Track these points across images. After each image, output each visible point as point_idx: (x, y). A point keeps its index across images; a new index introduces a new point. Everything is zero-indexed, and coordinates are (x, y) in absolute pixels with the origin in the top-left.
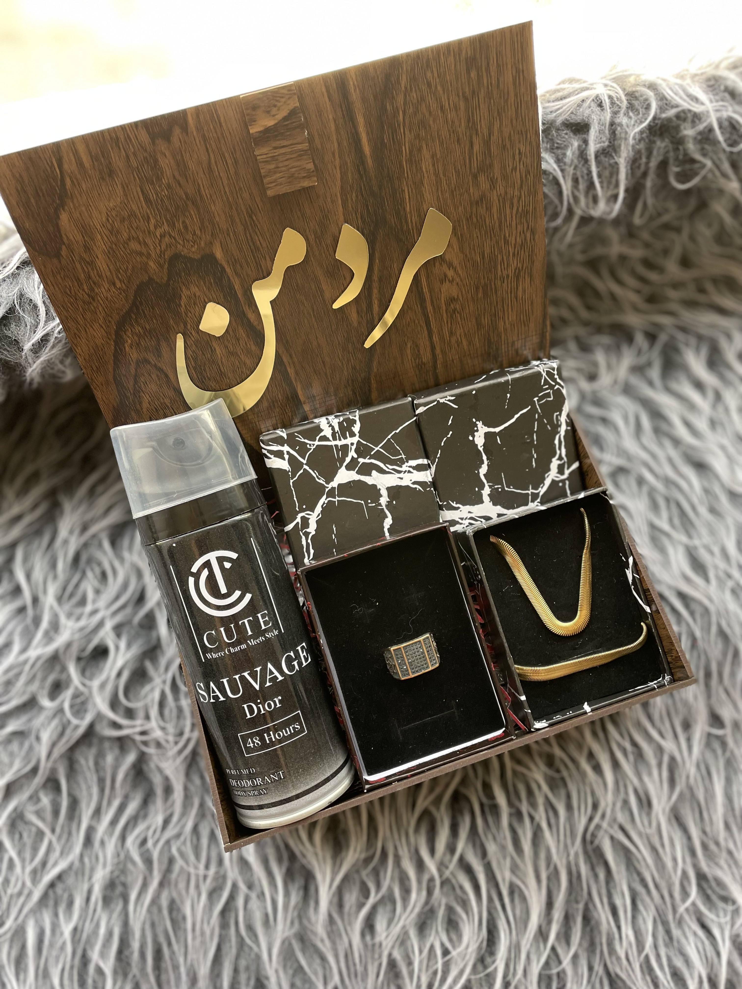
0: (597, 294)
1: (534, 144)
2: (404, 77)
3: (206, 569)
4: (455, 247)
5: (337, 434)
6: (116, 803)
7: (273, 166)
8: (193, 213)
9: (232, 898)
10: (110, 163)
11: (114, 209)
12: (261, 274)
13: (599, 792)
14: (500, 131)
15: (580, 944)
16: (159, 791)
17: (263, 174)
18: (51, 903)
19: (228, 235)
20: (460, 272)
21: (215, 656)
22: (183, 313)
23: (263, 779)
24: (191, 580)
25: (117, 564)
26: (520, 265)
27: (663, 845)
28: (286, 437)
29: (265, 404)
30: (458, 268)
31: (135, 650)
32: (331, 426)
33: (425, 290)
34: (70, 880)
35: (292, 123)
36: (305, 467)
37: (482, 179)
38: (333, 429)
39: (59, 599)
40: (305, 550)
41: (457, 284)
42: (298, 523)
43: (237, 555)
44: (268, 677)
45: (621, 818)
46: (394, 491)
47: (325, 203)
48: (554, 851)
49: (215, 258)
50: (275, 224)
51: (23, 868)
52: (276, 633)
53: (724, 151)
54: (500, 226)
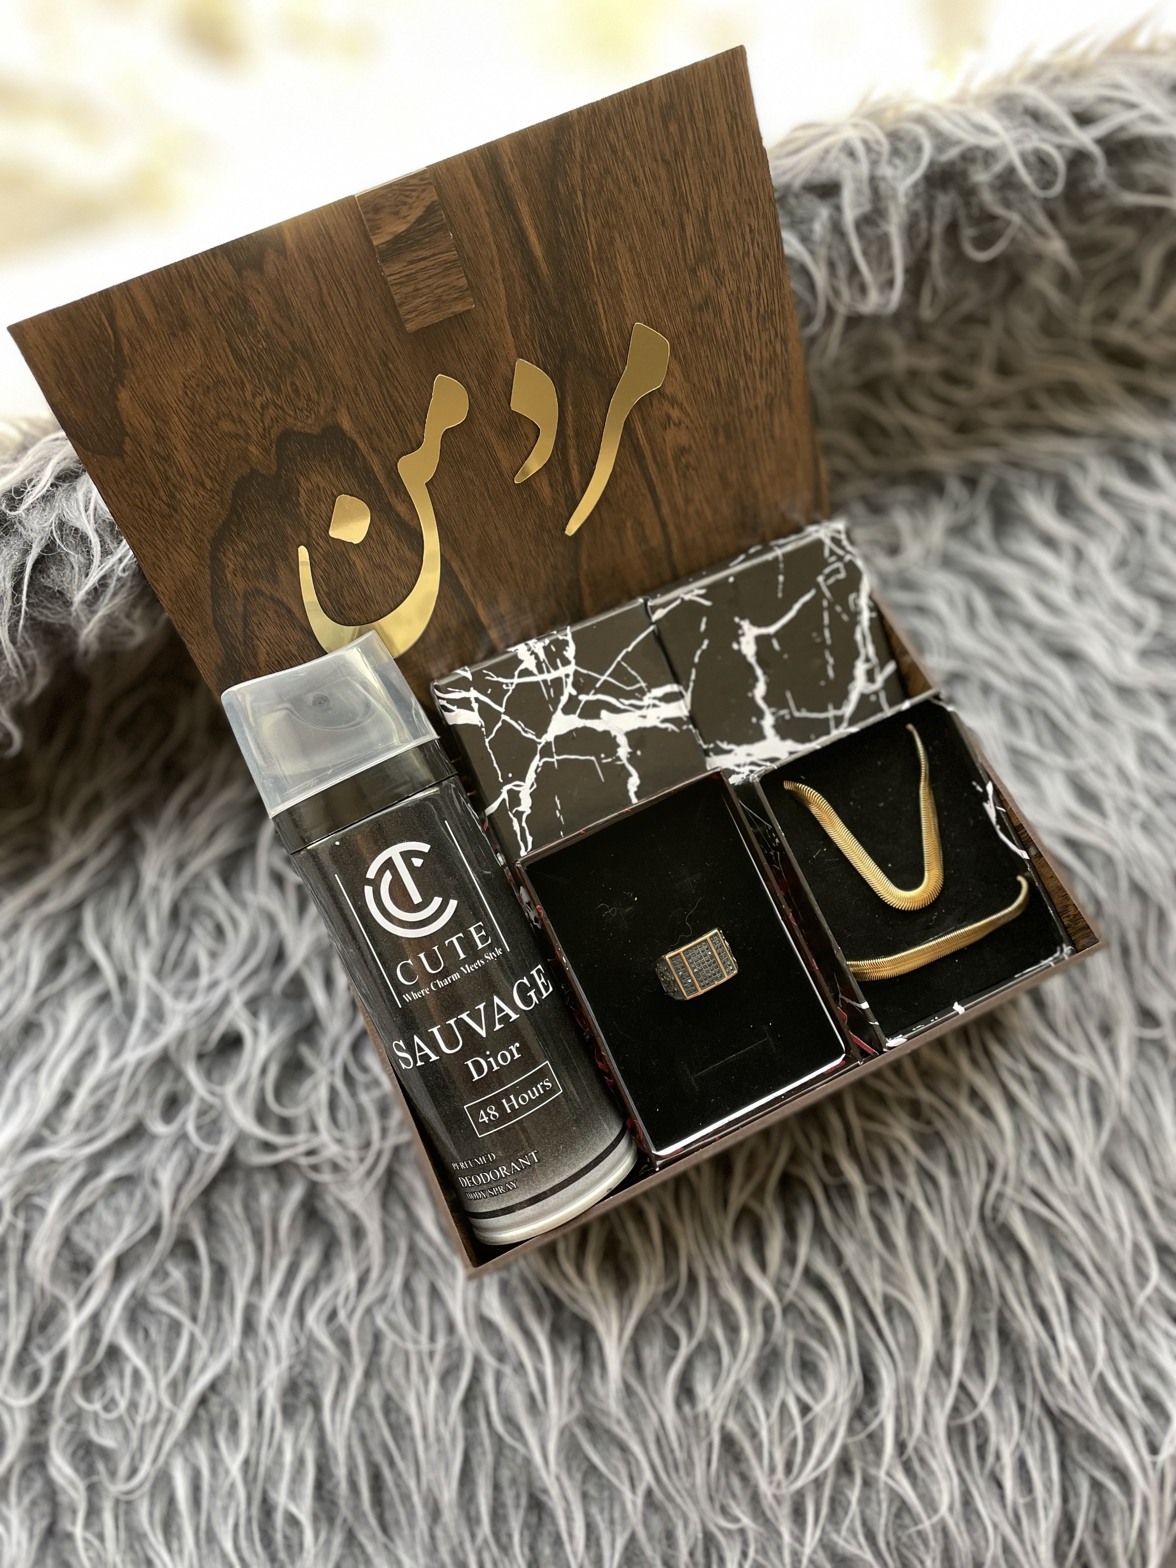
0: (883, 431)
1: (769, 215)
2: (578, 143)
3: (388, 872)
4: (677, 375)
5: (544, 665)
6: (283, 1264)
7: (411, 289)
8: (304, 369)
9: (476, 1379)
10: (182, 311)
11: (193, 377)
12: (409, 446)
13: (993, 1143)
14: (720, 203)
15: (1000, 1373)
16: (345, 1236)
17: (397, 302)
18: (205, 1428)
19: (357, 395)
20: (689, 410)
21: (416, 996)
22: (304, 516)
23: (509, 1168)
24: (368, 890)
25: (237, 911)
26: (771, 390)
27: (1098, 1209)
28: (471, 678)
29: (434, 636)
30: (685, 404)
31: (283, 1031)
32: (533, 653)
33: (643, 441)
34: (230, 1390)
35: (431, 225)
36: (504, 717)
37: (703, 273)
38: (537, 657)
39: (159, 973)
40: (519, 837)
41: (687, 427)
42: (504, 800)
43: (429, 846)
44: (497, 1017)
45: (1032, 1177)
46: (636, 737)
47: (489, 333)
48: (940, 1238)
49: (342, 432)
50: (420, 371)
51: (156, 1380)
52: (499, 952)
53: (1034, 197)
54: (736, 338)
